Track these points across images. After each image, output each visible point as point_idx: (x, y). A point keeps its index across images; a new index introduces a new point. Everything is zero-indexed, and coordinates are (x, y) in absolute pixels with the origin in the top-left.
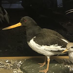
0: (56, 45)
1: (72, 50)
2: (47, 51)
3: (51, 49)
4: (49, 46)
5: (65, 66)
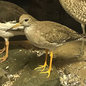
0: (13, 22)
1: (26, 24)
2: (2, 30)
3: (8, 27)
4: (5, 23)
5: (33, 52)
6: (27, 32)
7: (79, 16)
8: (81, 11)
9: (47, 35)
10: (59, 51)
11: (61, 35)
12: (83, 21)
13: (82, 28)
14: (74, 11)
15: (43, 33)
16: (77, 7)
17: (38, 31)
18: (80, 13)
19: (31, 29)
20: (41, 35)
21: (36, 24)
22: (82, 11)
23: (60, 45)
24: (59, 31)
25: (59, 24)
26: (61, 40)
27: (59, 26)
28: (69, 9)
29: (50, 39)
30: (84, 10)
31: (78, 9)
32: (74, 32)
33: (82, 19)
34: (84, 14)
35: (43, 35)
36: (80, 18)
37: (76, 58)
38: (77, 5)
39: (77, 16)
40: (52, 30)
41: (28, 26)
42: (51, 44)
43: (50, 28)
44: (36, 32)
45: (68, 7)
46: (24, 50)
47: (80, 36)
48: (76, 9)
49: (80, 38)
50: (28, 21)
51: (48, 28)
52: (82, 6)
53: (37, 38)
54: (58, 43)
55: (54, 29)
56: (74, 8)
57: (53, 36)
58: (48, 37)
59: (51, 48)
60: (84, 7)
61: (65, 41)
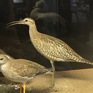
5: (12, 86)
6: (3, 69)
7: (48, 54)
8: (48, 50)
9: (19, 70)
10: (34, 84)
11: (31, 70)
12: (51, 58)
13: (51, 63)
14: (44, 50)
15: (16, 69)
16: (45, 47)
17: (12, 68)
18: (48, 51)
19: (6, 66)
20: (14, 71)
21: (10, 62)
22: (50, 50)
23: (31, 78)
24: (29, 67)
25: (30, 61)
26: (32, 74)
27: (30, 63)
28: (40, 49)
29: (22, 73)
30: (51, 50)
31: (46, 49)
32: (43, 67)
33: (50, 57)
34: (51, 53)
35: (16, 71)
36: (48, 56)
37: (48, 89)
38: (45, 45)
39: (46, 54)
40: (24, 66)
41: (3, 64)
42: (23, 78)
43: (22, 65)
44: (10, 68)
45: (38, 47)
46: (4, 85)
47: (47, 70)
48: (45, 49)
49: (47, 72)
50: (3, 60)
51: (20, 64)
52: (49, 47)
53: (11, 73)
54: (29, 76)
55: (25, 65)
56: (43, 48)
57: (25, 71)
58: (20, 72)
59: (24, 81)
60: (51, 47)
61: (35, 75)
